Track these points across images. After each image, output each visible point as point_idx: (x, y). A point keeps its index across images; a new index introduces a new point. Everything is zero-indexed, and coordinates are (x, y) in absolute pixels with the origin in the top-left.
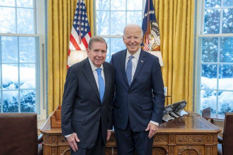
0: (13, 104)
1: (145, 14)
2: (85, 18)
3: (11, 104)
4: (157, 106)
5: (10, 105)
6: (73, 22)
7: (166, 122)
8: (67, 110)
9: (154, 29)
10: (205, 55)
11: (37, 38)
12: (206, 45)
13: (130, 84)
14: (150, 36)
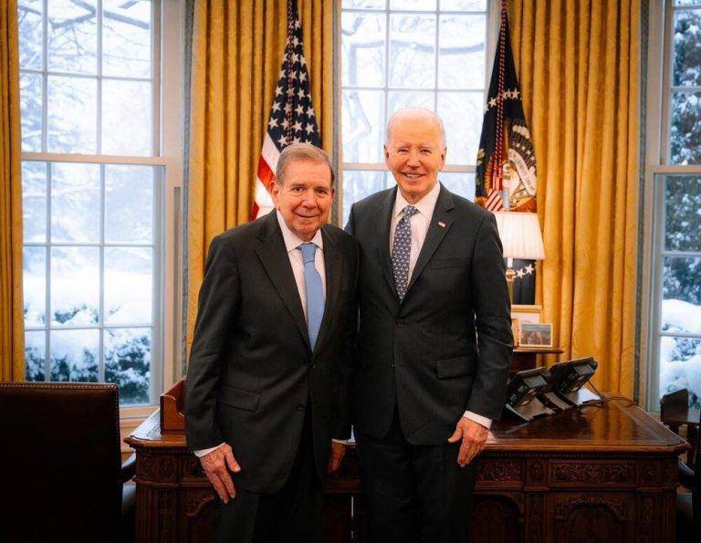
0: (83, 370)
1: (489, 100)
2: (305, 110)
3: (78, 371)
4: (488, 366)
5: (73, 375)
6: (270, 120)
7: (524, 421)
8: (203, 371)
9: (518, 145)
10: (683, 232)
11: (160, 170)
12: (685, 204)
13: (402, 294)
14: (505, 166)
